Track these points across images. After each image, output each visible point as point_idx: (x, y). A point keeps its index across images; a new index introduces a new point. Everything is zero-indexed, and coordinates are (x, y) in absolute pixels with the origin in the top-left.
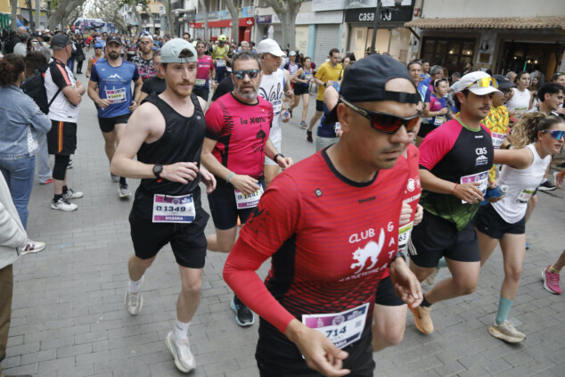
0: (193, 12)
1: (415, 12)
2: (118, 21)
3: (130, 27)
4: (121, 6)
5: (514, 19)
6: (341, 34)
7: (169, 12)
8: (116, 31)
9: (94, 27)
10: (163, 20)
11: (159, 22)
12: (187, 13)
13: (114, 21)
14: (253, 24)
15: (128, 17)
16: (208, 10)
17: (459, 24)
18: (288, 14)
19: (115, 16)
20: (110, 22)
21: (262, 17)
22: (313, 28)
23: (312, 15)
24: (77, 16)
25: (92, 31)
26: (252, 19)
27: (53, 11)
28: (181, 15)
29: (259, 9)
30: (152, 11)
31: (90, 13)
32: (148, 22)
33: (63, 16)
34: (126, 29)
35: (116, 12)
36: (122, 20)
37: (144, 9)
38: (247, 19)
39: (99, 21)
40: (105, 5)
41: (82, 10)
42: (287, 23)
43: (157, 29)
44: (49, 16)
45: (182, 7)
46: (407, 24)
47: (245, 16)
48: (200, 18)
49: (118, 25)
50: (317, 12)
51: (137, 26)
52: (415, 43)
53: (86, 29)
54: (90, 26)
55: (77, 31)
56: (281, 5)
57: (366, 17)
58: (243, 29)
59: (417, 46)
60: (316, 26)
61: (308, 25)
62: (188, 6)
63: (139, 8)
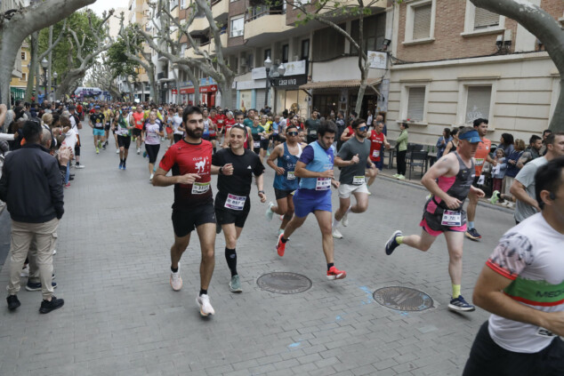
0: (174, 81)
2: (114, 90)
3: (124, 94)
4: (115, 77)
7: (153, 81)
8: (111, 98)
9: (92, 95)
10: (151, 88)
11: (148, 89)
12: (168, 82)
13: (109, 89)
14: (217, 90)
15: (123, 85)
16: (185, 80)
19: (111, 85)
20: (106, 90)
22: (254, 92)
23: (253, 82)
24: (77, 86)
26: (215, 86)
27: (59, 86)
28: (163, 83)
30: (142, 80)
31: (89, 81)
32: (139, 90)
34: (120, 96)
35: (112, 81)
36: (117, 89)
37: (134, 80)
38: (212, 86)
39: (97, 89)
41: (81, 81)
42: (226, 90)
43: (147, 96)
45: (167, 77)
47: (211, 84)
48: (180, 85)
49: (112, 92)
50: (255, 80)
51: (129, 93)
53: (86, 97)
54: (88, 93)
56: (221, 77)
57: (283, 83)
58: (210, 94)
59: (311, 102)
60: (256, 90)
61: (250, 90)
62: (171, 76)
63: (130, 79)
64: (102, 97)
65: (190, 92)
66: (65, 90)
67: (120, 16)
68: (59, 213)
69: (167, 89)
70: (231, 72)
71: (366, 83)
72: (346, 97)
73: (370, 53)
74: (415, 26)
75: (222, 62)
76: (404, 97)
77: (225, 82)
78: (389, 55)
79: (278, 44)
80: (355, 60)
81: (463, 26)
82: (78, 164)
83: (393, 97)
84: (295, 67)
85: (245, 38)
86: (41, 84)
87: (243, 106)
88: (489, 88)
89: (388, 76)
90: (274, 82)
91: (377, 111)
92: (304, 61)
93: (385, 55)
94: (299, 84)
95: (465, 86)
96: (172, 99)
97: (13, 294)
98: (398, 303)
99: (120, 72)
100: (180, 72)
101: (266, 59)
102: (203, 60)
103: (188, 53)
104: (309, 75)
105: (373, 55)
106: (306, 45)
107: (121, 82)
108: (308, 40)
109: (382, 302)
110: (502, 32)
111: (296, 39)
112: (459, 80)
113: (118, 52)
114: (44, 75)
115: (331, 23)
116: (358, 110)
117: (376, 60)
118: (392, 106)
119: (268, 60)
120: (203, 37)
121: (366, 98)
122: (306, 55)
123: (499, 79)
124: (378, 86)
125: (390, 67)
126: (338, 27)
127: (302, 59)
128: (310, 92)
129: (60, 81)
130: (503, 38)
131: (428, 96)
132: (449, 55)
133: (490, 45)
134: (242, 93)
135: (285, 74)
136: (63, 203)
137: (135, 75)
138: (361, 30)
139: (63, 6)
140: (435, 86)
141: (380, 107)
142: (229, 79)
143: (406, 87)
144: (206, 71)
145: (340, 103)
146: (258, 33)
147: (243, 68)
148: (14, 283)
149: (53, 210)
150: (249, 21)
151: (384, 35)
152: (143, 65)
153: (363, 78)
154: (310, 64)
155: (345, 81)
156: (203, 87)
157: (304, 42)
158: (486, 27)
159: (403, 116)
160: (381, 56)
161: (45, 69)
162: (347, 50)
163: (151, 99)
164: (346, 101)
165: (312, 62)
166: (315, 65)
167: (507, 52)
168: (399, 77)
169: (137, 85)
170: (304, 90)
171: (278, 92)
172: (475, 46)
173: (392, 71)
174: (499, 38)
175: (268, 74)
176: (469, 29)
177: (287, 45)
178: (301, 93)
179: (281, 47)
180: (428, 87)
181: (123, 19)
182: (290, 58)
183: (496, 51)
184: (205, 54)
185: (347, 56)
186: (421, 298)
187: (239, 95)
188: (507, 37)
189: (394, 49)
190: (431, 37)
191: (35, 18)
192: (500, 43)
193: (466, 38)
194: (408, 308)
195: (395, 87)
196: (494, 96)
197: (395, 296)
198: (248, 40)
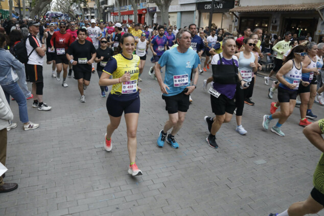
0: (112, 7)
1: (236, 3)
2: (71, 13)
3: (77, 16)
4: (72, 4)
5: (290, 5)
6: (195, 17)
7: (99, 7)
8: (70, 18)
9: (57, 16)
10: (96, 11)
11: (93, 13)
12: (109, 7)
13: (68, 13)
14: (146, 13)
15: (76, 10)
16: (120, 5)
17: (259, 9)
18: (164, 6)
19: (69, 10)
20: (66, 14)
21: (151, 8)
22: (179, 14)
23: (179, 6)
24: (47, 10)
26: (146, 10)
27: (33, 8)
28: (106, 8)
29: (149, 4)
30: (89, 7)
31: (55, 8)
32: (88, 13)
33: (39, 11)
34: (75, 17)
35: (69, 8)
36: (73, 12)
37: (85, 6)
38: (143, 10)
39: (60, 13)
40: (63, 4)
41: (50, 7)
42: (164, 11)
43: (93, 17)
44: (30, 11)
45: (107, 4)
46: (231, 10)
47: (141, 8)
48: (116, 9)
49: (70, 15)
50: (181, 5)
51: (81, 15)
52: (236, 21)
53: (52, 18)
54: (54, 15)
55: (47, 19)
58: (140, 15)
60: (181, 13)
61: (176, 12)
63: (82, 5)
64: (63, 18)
69: (107, 13)
96: (110, 19)
107: (75, 8)
128: (237, 14)
137: (85, 2)
145: (271, 25)
169: (86, 10)
170: (232, 13)
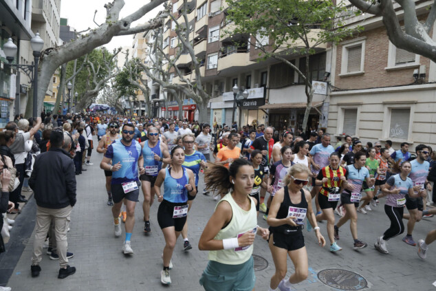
0: (163, 101)
3: (125, 110)
4: (119, 97)
6: (236, 113)
8: (116, 112)
9: (102, 110)
10: (146, 106)
11: (144, 106)
12: (159, 102)
13: (115, 106)
14: (196, 108)
15: (125, 103)
16: (172, 100)
19: (116, 103)
20: (113, 107)
24: (92, 102)
25: (101, 112)
26: (195, 106)
27: (78, 102)
28: (155, 102)
30: (140, 100)
31: (101, 99)
32: (137, 107)
34: (123, 111)
35: (117, 100)
36: (121, 106)
37: (134, 99)
38: (192, 105)
39: (106, 105)
42: (203, 108)
43: (143, 111)
45: (158, 97)
48: (168, 104)
49: (117, 108)
51: (130, 109)
52: (266, 117)
53: (97, 111)
54: (99, 108)
56: (199, 99)
57: (247, 104)
58: (190, 111)
59: (267, 119)
60: (226, 109)
61: (221, 109)
62: (161, 97)
63: (131, 98)
64: (109, 111)
65: (175, 110)
66: (83, 105)
67: (126, 52)
68: (72, 202)
69: (158, 107)
70: (207, 95)
71: (311, 105)
72: (295, 116)
73: (314, 82)
74: (349, 62)
75: (200, 87)
76: (341, 116)
77: (202, 103)
78: (329, 84)
79: (243, 75)
80: (303, 88)
81: (387, 63)
82: (88, 162)
83: (332, 116)
84: (256, 92)
85: (218, 70)
86: (65, 101)
87: (215, 121)
88: (408, 110)
89: (328, 100)
90: (240, 104)
91: (319, 127)
92: (263, 88)
93: (325, 84)
94: (258, 105)
95: (389, 108)
96: (162, 114)
97: (36, 264)
98: (338, 283)
99: (123, 93)
100: (168, 94)
101: (234, 86)
102: (187, 86)
103: (175, 81)
104: (267, 98)
105: (316, 84)
106: (265, 75)
107: (124, 100)
108: (266, 72)
109: (325, 281)
110: (418, 67)
111: (257, 71)
112: (384, 104)
113: (123, 78)
114: (69, 94)
115: (284, 60)
116: (304, 126)
117: (318, 88)
118: (331, 123)
119: (235, 87)
120: (186, 69)
121: (310, 117)
122: (264, 83)
123: (416, 103)
124: (320, 107)
125: (329, 93)
126: (289, 63)
127: (261, 86)
128: (267, 111)
129: (80, 98)
130: (419, 71)
131: (359, 116)
132: (375, 84)
133: (408, 77)
134: (214, 111)
135: (248, 98)
136: (75, 195)
137: (135, 95)
138: (307, 65)
139: (86, 45)
140: (365, 108)
141: (322, 124)
142: (206, 100)
143: (342, 109)
144: (188, 94)
145: (290, 120)
146: (228, 67)
147: (216, 92)
148: (37, 255)
149: (67, 199)
150: (222, 57)
151: (324, 69)
152: (141, 88)
153: (309, 101)
154: (267, 90)
155: (294, 104)
156: (185, 106)
157: (263, 74)
158: (405, 63)
159: (340, 131)
160: (322, 85)
161: (69, 90)
162: (296, 80)
163: (146, 114)
164: (295, 119)
165: (269, 89)
166: (271, 91)
167: (422, 82)
168: (336, 101)
169: (136, 103)
170: (262, 110)
171: (243, 111)
172: (397, 78)
173: (331, 96)
174: (416, 71)
175: (235, 97)
176: (391, 64)
177: (250, 76)
178: (260, 112)
179: (246, 77)
180: (360, 109)
181: (128, 54)
182: (252, 85)
183: (413, 81)
184: (188, 81)
185: (296, 84)
186: (357, 280)
187: (213, 113)
188: (422, 71)
189: (332, 80)
190: (362, 71)
191: (65, 54)
192: (416, 75)
193: (389, 71)
194: (347, 288)
195: (334, 109)
196: (413, 116)
197: (336, 277)
198: (220, 71)
